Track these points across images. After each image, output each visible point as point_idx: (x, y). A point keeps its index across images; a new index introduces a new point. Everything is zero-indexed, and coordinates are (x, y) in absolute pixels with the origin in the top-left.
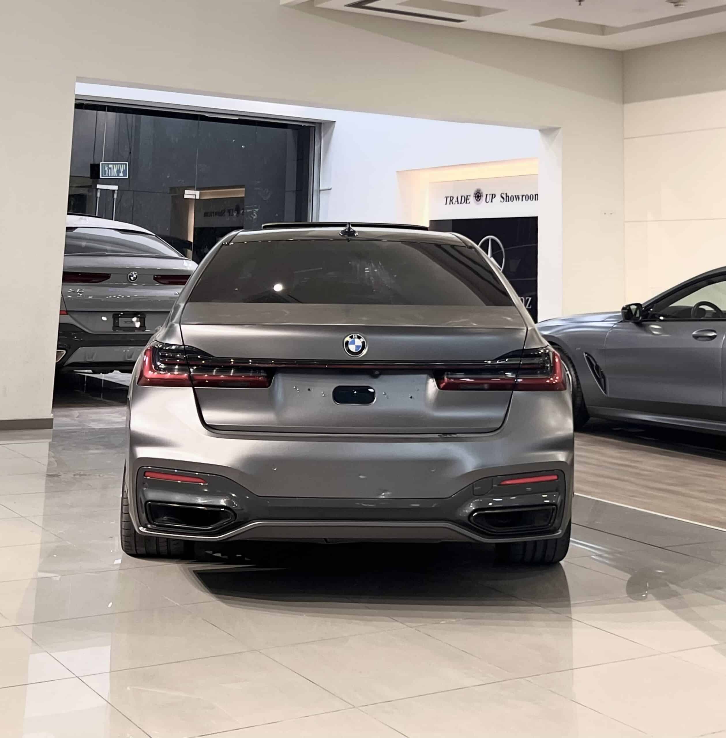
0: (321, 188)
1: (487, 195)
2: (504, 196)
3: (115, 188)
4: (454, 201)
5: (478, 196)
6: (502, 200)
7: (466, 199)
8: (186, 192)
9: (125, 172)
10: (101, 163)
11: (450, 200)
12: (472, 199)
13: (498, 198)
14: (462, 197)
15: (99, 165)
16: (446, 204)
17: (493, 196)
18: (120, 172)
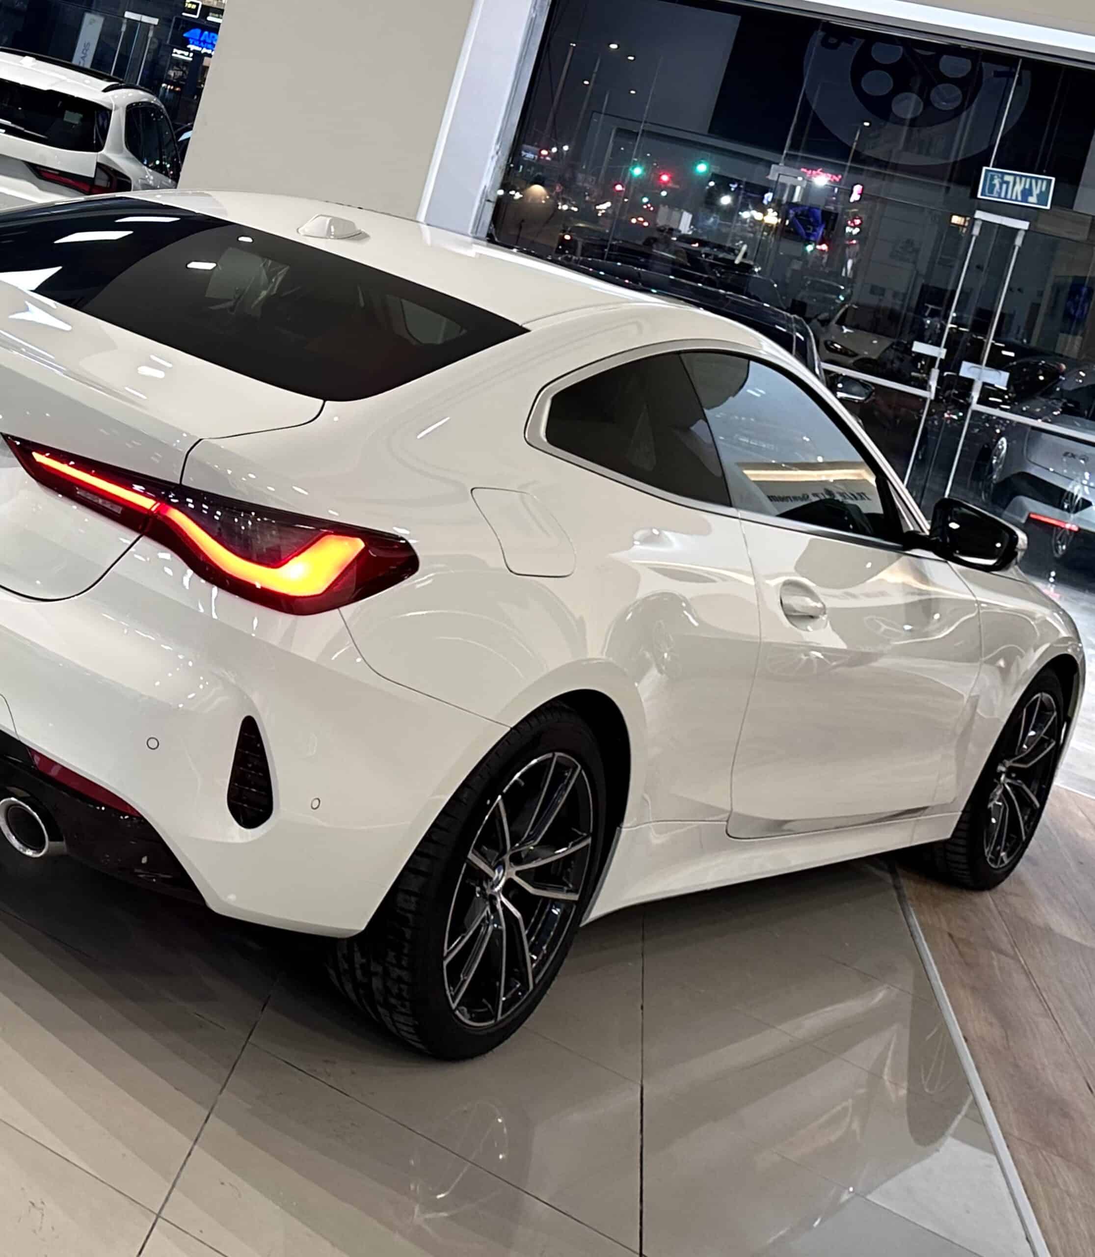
3: (1019, 224)
9: (1043, 196)
10: (983, 168)
18: (1031, 195)
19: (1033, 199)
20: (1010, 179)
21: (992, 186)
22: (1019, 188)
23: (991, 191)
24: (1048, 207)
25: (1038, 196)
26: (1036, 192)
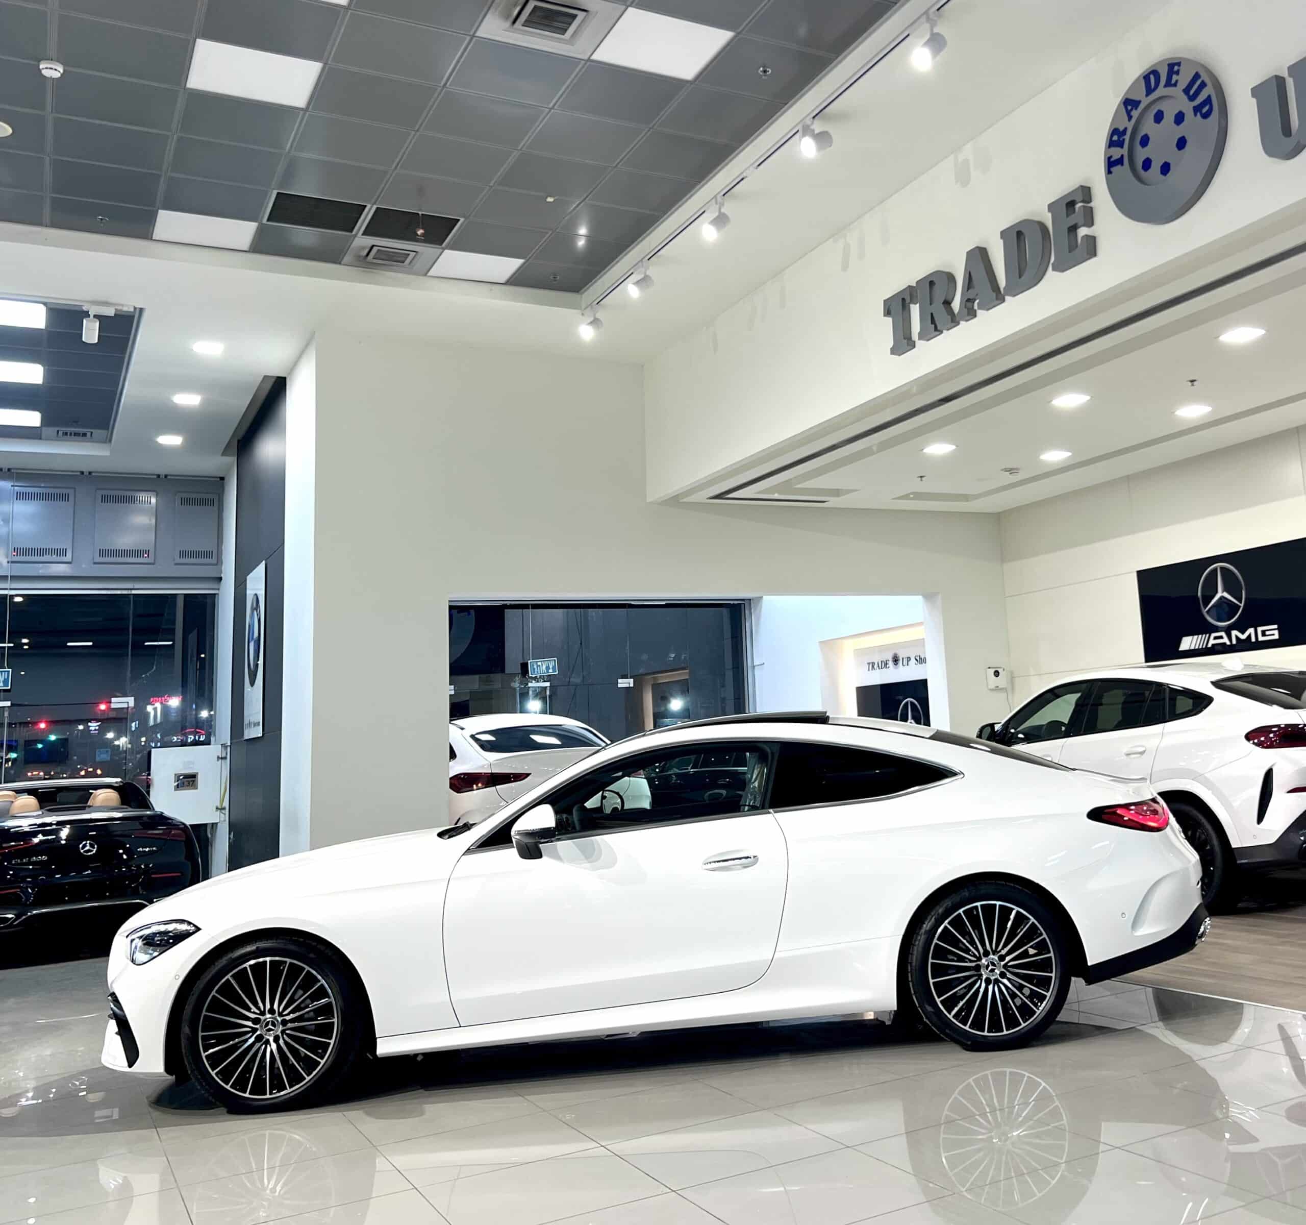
0: (755, 664)
1: (903, 659)
2: (918, 659)
3: (548, 684)
4: (876, 666)
5: (896, 660)
6: (917, 662)
7: (886, 664)
8: (620, 681)
9: (554, 668)
10: (529, 662)
11: (872, 665)
12: (891, 664)
13: (913, 661)
14: (882, 662)
15: (527, 663)
16: (869, 670)
17: (909, 659)
18: (549, 669)
19: (551, 671)
20: (539, 664)
21: (534, 669)
22: (544, 667)
23: (534, 672)
24: (557, 673)
25: (553, 668)
26: (551, 667)
